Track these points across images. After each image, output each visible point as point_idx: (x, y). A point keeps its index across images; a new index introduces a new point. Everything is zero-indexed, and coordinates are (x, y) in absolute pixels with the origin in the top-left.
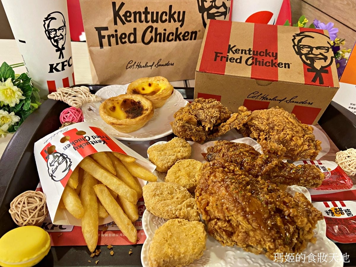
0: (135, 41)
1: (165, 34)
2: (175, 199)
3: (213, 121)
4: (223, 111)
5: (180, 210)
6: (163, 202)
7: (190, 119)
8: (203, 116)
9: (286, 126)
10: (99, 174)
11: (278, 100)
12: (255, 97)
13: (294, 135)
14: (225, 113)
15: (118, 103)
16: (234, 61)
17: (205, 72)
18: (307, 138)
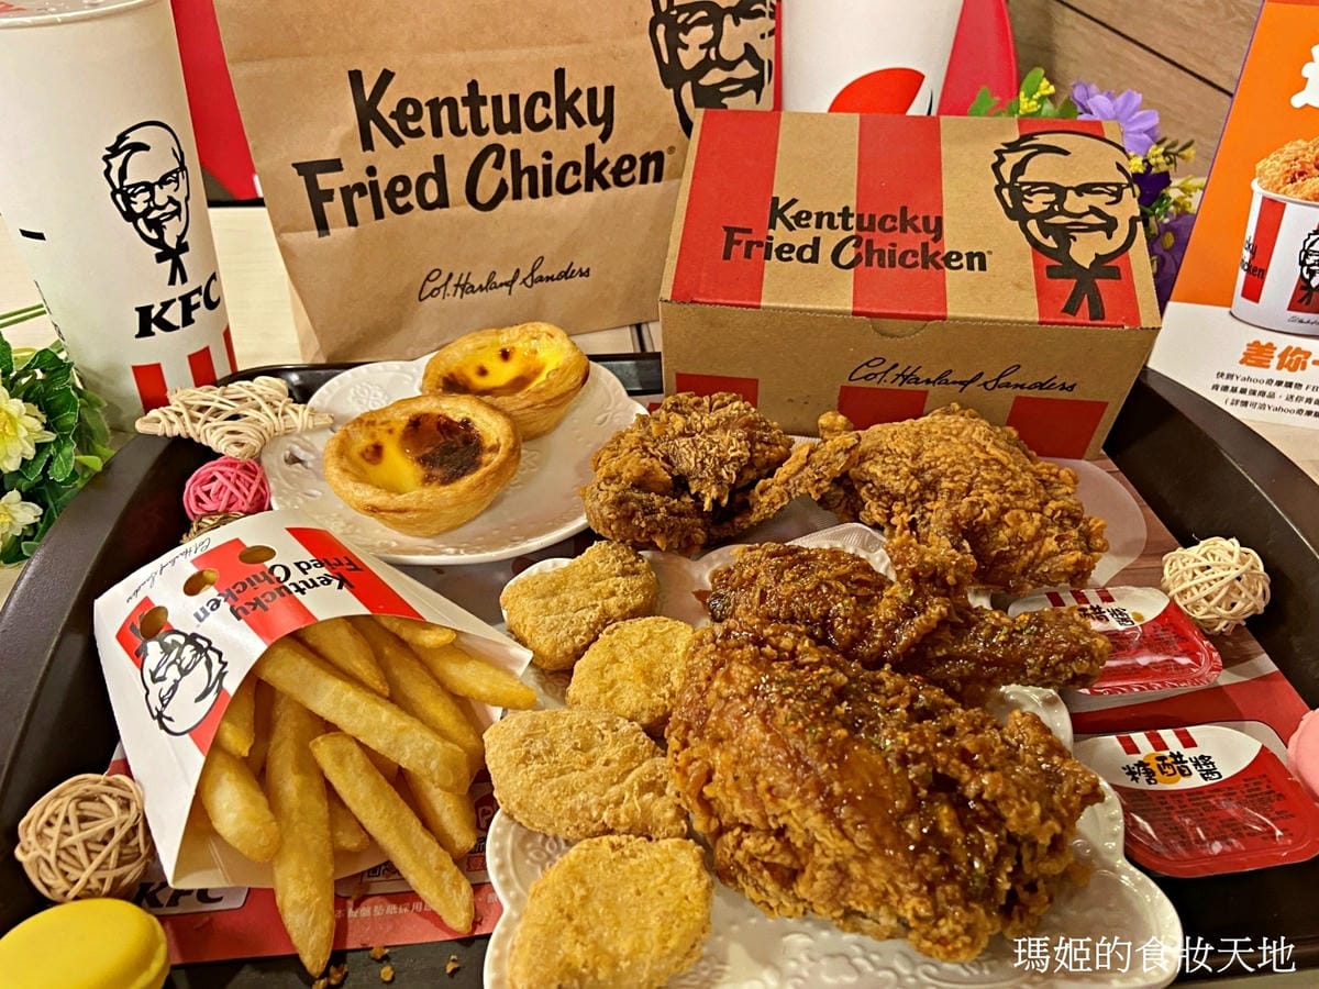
0: (443, 202)
1: (547, 169)
2: (598, 767)
3: (728, 473)
4: (761, 437)
5: (618, 803)
6: (555, 780)
7: (647, 473)
8: (692, 460)
9: (977, 476)
10: (329, 698)
11: (954, 383)
12: (876, 375)
13: (1007, 505)
14: (767, 443)
15: (390, 431)
16: (794, 255)
17: (693, 302)
18: (1054, 512)
